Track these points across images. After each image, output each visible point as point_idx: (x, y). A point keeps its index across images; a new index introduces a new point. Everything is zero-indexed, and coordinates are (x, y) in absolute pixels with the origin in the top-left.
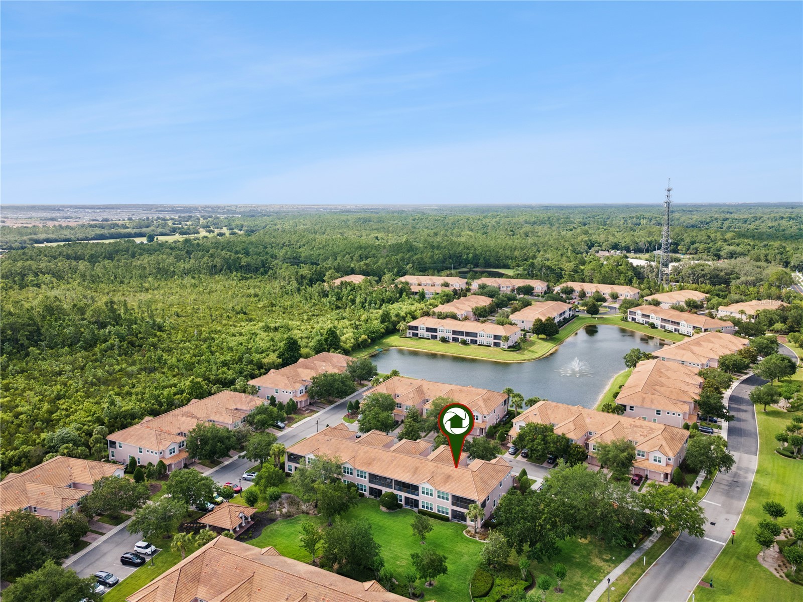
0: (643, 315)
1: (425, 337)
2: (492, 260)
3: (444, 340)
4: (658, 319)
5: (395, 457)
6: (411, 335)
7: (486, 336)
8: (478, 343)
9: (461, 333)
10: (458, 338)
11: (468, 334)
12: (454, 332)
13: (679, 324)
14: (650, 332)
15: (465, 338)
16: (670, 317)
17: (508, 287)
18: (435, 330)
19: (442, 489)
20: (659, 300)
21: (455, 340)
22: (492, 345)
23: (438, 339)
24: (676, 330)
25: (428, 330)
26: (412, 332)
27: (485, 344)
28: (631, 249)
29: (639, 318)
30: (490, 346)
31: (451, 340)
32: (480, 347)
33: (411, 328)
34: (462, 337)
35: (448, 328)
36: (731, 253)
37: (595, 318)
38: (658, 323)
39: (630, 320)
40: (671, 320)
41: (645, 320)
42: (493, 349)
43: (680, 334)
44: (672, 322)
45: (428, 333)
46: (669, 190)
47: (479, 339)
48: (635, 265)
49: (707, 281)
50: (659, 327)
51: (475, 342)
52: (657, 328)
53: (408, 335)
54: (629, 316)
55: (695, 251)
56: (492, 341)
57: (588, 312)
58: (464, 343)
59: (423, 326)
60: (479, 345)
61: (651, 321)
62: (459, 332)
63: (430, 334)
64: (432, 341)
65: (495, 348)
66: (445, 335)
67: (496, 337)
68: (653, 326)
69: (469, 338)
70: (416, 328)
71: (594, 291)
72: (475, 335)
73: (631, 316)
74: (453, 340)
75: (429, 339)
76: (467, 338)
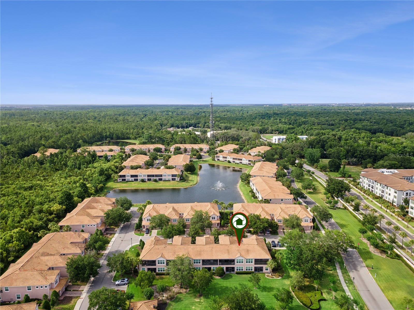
0: (223, 157)
1: (130, 180)
2: (120, 135)
3: (143, 181)
4: (231, 158)
5: (212, 247)
6: (121, 180)
7: (167, 176)
8: (163, 180)
9: (153, 176)
10: (151, 179)
11: (157, 176)
12: (148, 176)
13: (242, 159)
14: (228, 165)
15: (155, 178)
16: (237, 157)
17: (146, 149)
18: (136, 176)
19: (248, 258)
20: (223, 150)
21: (149, 180)
22: (171, 180)
23: (139, 181)
24: (240, 163)
25: (132, 176)
26: (121, 178)
27: (167, 180)
28: (180, 126)
29: (221, 159)
30: (170, 181)
31: (147, 181)
32: (165, 182)
33: (121, 176)
34: (153, 178)
35: (144, 174)
36: (226, 127)
37: (201, 161)
38: (231, 160)
39: (217, 160)
40: (237, 158)
41: (224, 159)
42: (172, 182)
43: (242, 164)
44: (238, 159)
45: (132, 178)
46: (212, 99)
47: (163, 178)
48: (196, 134)
49: (231, 140)
50: (232, 162)
51: (161, 180)
52: (231, 163)
53: (119, 181)
54: (216, 158)
55: (207, 126)
56: (171, 178)
57: (197, 158)
58: (156, 181)
59: (128, 174)
60: (163, 181)
61: (227, 159)
62: (150, 175)
63: (133, 178)
64: (135, 182)
65: (174, 182)
66: (143, 178)
67: (173, 176)
68: (229, 162)
69: (158, 178)
70: (124, 176)
71: (191, 148)
72: (161, 176)
73: (217, 158)
74: (148, 180)
75: (133, 181)
76: (156, 178)
